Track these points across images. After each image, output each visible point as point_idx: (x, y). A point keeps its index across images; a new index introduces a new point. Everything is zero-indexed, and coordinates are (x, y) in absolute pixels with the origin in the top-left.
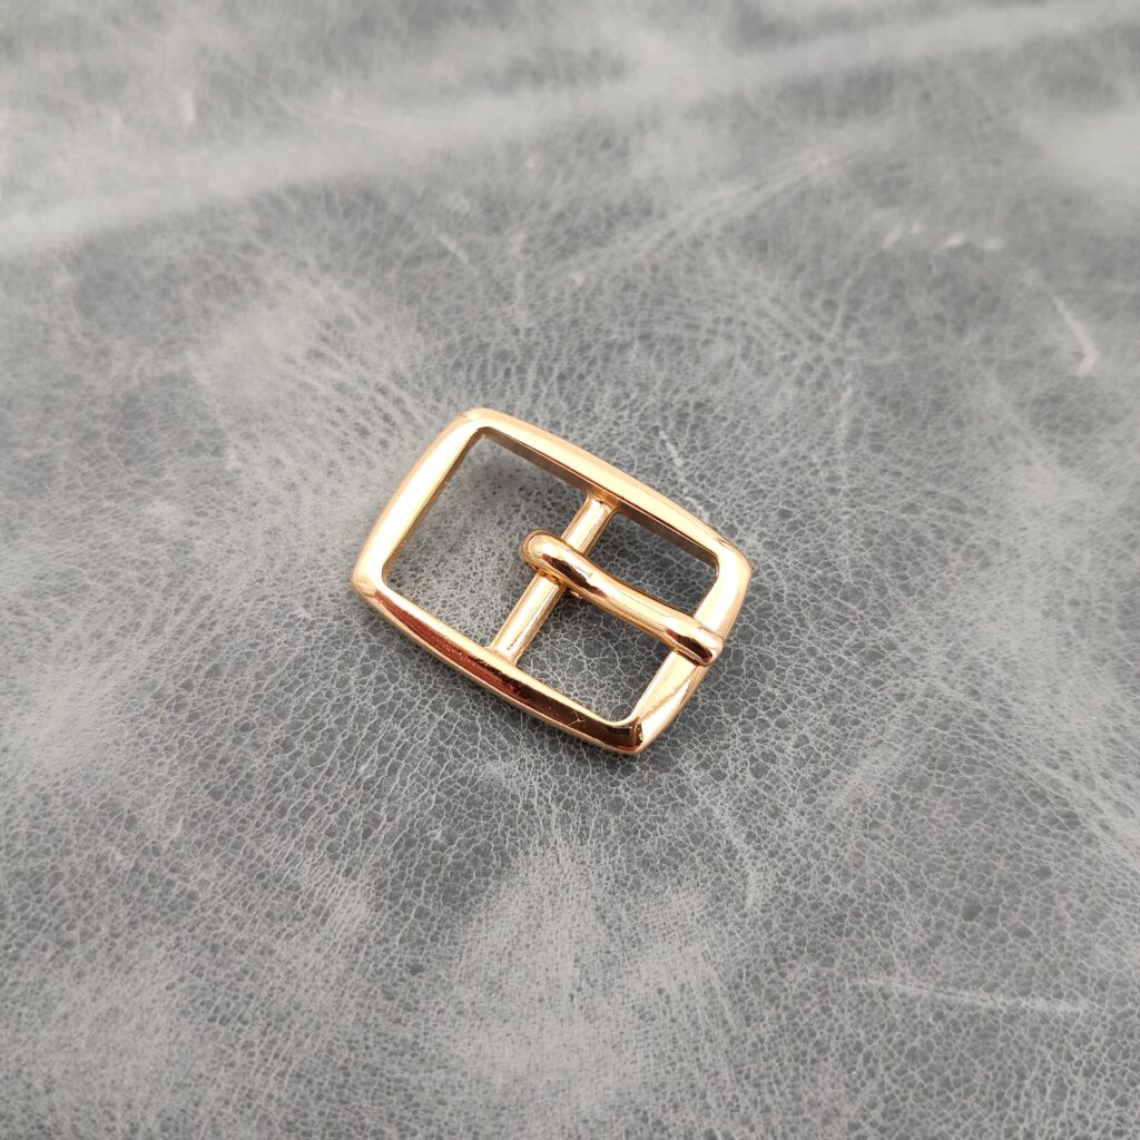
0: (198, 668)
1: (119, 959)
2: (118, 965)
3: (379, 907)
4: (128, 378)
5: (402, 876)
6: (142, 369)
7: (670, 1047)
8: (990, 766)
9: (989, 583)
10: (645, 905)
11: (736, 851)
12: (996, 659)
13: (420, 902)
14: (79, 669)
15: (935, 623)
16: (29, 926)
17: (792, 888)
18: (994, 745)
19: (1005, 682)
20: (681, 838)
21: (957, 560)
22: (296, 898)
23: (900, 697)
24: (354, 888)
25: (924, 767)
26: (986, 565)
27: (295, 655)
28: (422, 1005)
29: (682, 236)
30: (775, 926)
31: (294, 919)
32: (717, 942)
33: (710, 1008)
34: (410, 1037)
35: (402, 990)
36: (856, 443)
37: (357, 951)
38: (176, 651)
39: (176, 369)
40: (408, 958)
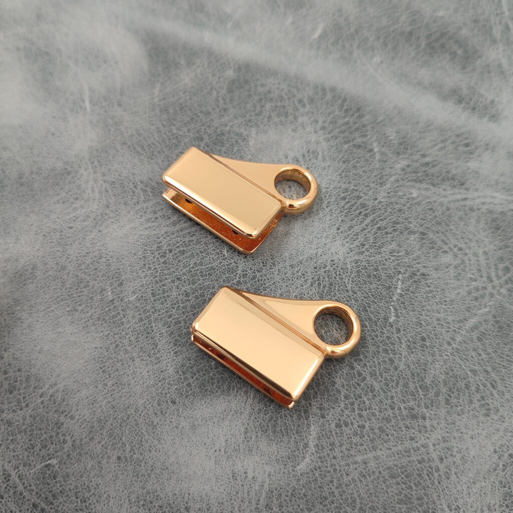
0: (178, 247)
1: (87, 326)
2: (86, 328)
3: (178, 372)
4: (226, 125)
5: (192, 368)
6: (234, 125)
7: (235, 493)
8: (425, 490)
9: (482, 423)
10: (263, 440)
11: (308, 447)
12: (460, 453)
13: (191, 381)
14: (140, 220)
15: (448, 422)
16: (69, 295)
17: (317, 475)
18: (433, 484)
19: (457, 464)
20: (292, 427)
21: (476, 405)
22: (153, 349)
23: (412, 439)
24: (174, 360)
25: (399, 470)
26: (487, 415)
27: (212, 265)
28: (167, 415)
29: (468, 203)
30: (301, 482)
31: (148, 355)
32: (277, 472)
33: (257, 491)
34: (155, 422)
35: (164, 405)
36: (473, 331)
37: (160, 381)
38: (175, 236)
39: (245, 133)
40: (174, 396)
